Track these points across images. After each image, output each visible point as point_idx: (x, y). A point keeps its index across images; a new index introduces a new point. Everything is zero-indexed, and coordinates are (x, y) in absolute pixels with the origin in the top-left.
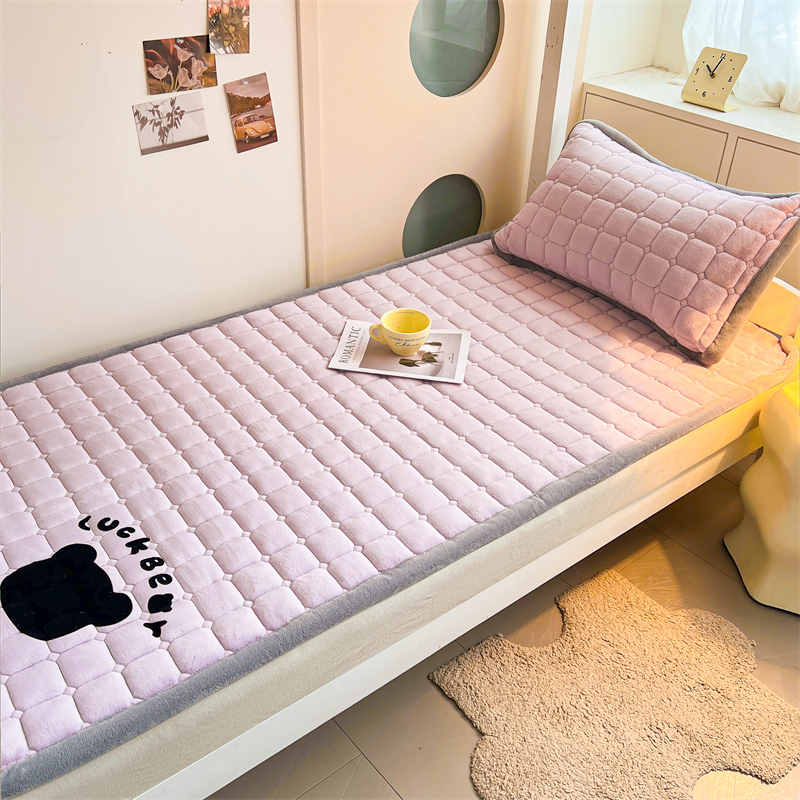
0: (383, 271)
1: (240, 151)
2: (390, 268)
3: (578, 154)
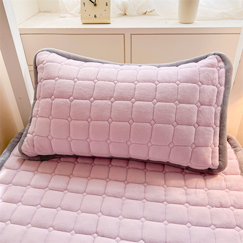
3: (57, 75)
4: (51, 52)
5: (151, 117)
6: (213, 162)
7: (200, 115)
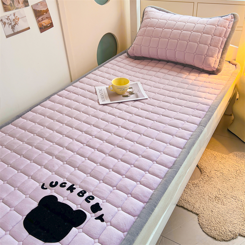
0: (96, 69)
1: (41, 32)
2: (98, 68)
3: (152, 17)
4: (152, 7)
5: (188, 38)
6: (215, 66)
7: (212, 40)
